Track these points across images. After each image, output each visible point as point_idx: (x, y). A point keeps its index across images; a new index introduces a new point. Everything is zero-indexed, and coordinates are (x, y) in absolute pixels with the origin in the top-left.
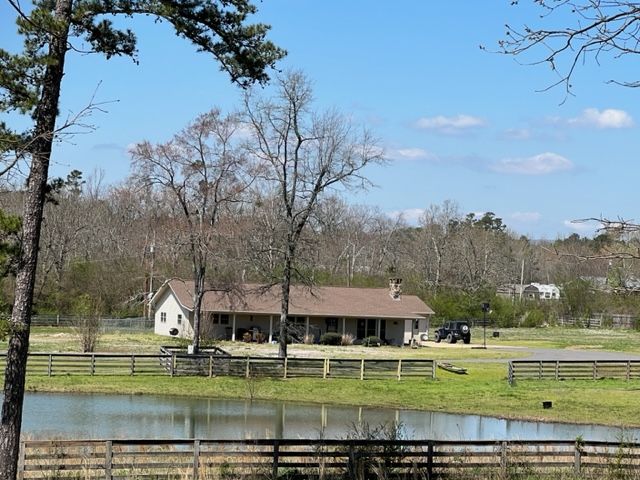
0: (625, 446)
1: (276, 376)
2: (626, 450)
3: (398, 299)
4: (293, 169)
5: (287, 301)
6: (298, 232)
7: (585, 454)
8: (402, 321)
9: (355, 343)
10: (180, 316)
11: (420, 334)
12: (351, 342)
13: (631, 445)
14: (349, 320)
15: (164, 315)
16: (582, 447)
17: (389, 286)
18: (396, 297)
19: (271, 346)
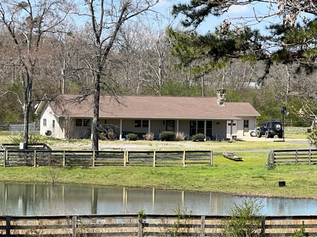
0: (182, 218)
1: (86, 165)
2: (182, 221)
3: (223, 105)
4: (101, 6)
5: (98, 107)
6: (106, 54)
7: (147, 225)
8: (225, 121)
9: (186, 139)
10: (54, 121)
11: (250, 131)
12: (183, 138)
13: (187, 217)
14: (182, 122)
15: (45, 120)
16: (144, 220)
17: (216, 96)
18: (221, 103)
19: (121, 142)
